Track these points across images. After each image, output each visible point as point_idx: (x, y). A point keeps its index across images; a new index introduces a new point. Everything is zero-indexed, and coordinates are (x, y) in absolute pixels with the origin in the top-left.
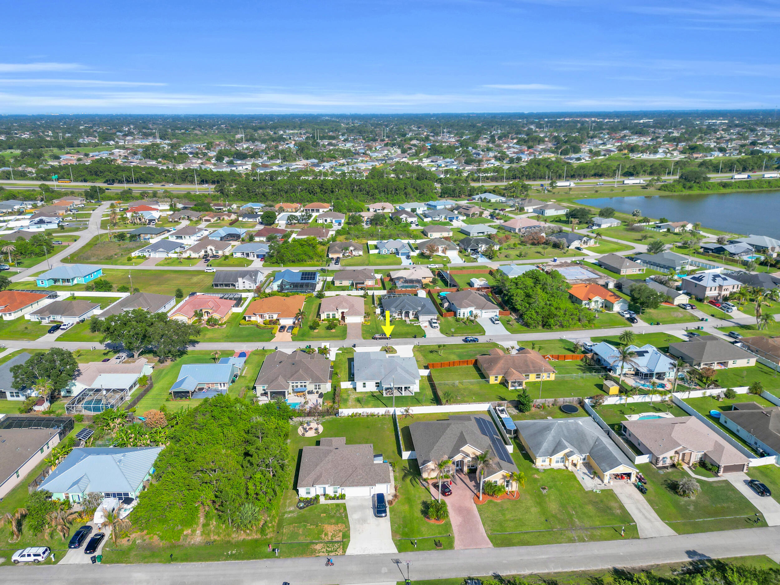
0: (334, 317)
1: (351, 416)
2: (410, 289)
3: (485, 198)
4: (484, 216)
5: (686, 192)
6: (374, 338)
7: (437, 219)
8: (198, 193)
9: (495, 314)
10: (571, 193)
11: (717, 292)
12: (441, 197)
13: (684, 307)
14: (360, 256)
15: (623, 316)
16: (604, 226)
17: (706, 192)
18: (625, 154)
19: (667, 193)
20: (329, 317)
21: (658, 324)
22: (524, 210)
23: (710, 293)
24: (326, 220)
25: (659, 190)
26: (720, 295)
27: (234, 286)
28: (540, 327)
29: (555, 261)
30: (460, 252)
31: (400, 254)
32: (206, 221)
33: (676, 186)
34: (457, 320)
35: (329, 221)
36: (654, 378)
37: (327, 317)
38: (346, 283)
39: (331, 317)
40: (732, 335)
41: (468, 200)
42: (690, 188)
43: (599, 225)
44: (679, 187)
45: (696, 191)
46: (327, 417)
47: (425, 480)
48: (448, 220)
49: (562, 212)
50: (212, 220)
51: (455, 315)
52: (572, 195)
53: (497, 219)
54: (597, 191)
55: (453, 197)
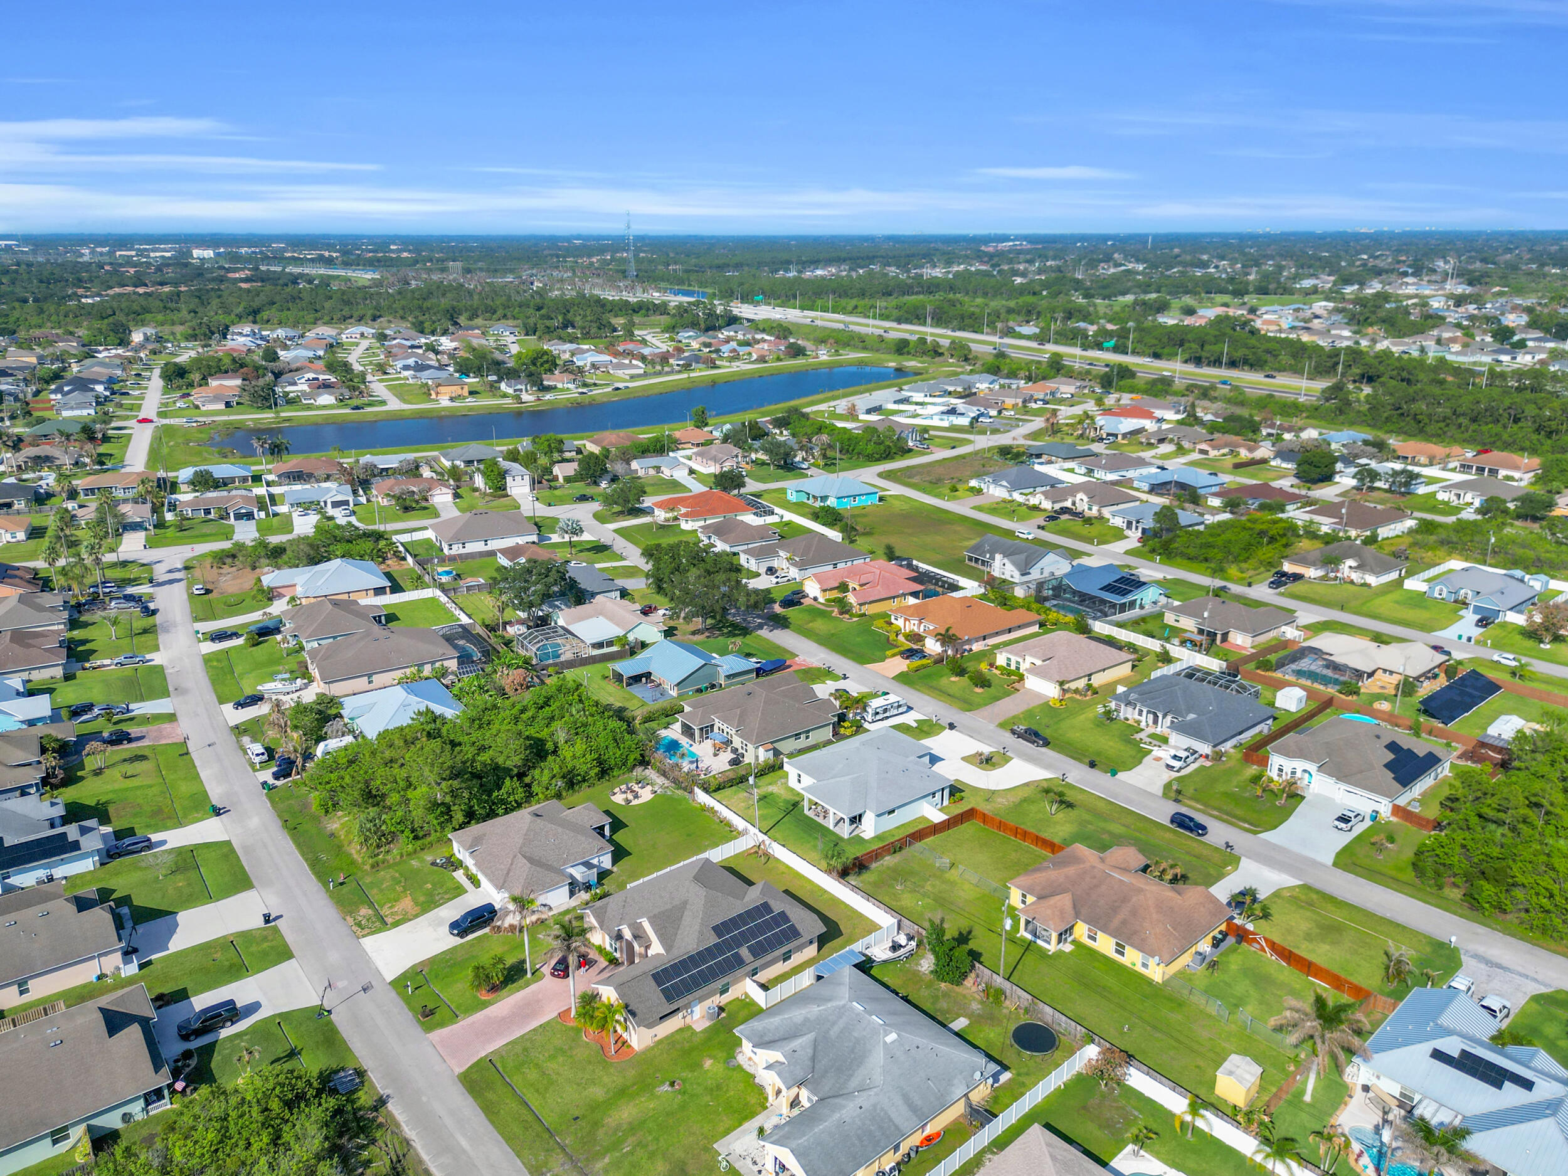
8: (1302, 399)
24: (1458, 497)
31: (1472, 608)
32: (1202, 452)
35: (1466, 498)
39: (1013, 667)
50: (1213, 453)
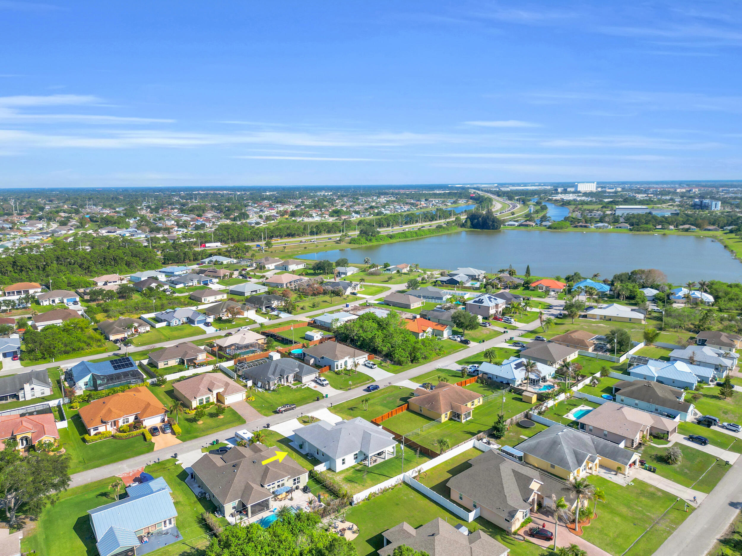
0: (208, 401)
1: (368, 499)
2: (251, 355)
3: (216, 261)
4: (234, 276)
5: (369, 244)
6: (276, 412)
7: (191, 284)
9: (364, 359)
10: (286, 250)
11: (495, 309)
12: (164, 263)
13: (484, 325)
14: (148, 332)
15: (455, 340)
16: (349, 274)
17: (381, 243)
18: (287, 219)
19: (356, 246)
20: (202, 403)
21: (483, 341)
22: (265, 267)
23: (492, 311)
24: (53, 301)
25: (350, 243)
26: (497, 312)
27: (17, 397)
28: (410, 364)
29: (347, 306)
30: (256, 311)
31: (196, 322)
33: (361, 239)
34: (337, 373)
35: (57, 301)
36: (541, 382)
37: (200, 404)
38: (173, 363)
39: (205, 403)
40: (538, 339)
41: (197, 264)
42: (370, 240)
43: (345, 274)
44: (363, 240)
45: (374, 243)
46: (342, 511)
47: (515, 533)
48: (202, 285)
49: (301, 267)
51: (330, 368)
52: (288, 252)
53: (250, 278)
54: (305, 248)
55: (177, 263)
